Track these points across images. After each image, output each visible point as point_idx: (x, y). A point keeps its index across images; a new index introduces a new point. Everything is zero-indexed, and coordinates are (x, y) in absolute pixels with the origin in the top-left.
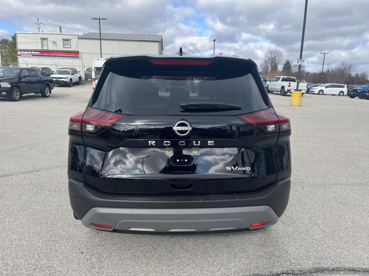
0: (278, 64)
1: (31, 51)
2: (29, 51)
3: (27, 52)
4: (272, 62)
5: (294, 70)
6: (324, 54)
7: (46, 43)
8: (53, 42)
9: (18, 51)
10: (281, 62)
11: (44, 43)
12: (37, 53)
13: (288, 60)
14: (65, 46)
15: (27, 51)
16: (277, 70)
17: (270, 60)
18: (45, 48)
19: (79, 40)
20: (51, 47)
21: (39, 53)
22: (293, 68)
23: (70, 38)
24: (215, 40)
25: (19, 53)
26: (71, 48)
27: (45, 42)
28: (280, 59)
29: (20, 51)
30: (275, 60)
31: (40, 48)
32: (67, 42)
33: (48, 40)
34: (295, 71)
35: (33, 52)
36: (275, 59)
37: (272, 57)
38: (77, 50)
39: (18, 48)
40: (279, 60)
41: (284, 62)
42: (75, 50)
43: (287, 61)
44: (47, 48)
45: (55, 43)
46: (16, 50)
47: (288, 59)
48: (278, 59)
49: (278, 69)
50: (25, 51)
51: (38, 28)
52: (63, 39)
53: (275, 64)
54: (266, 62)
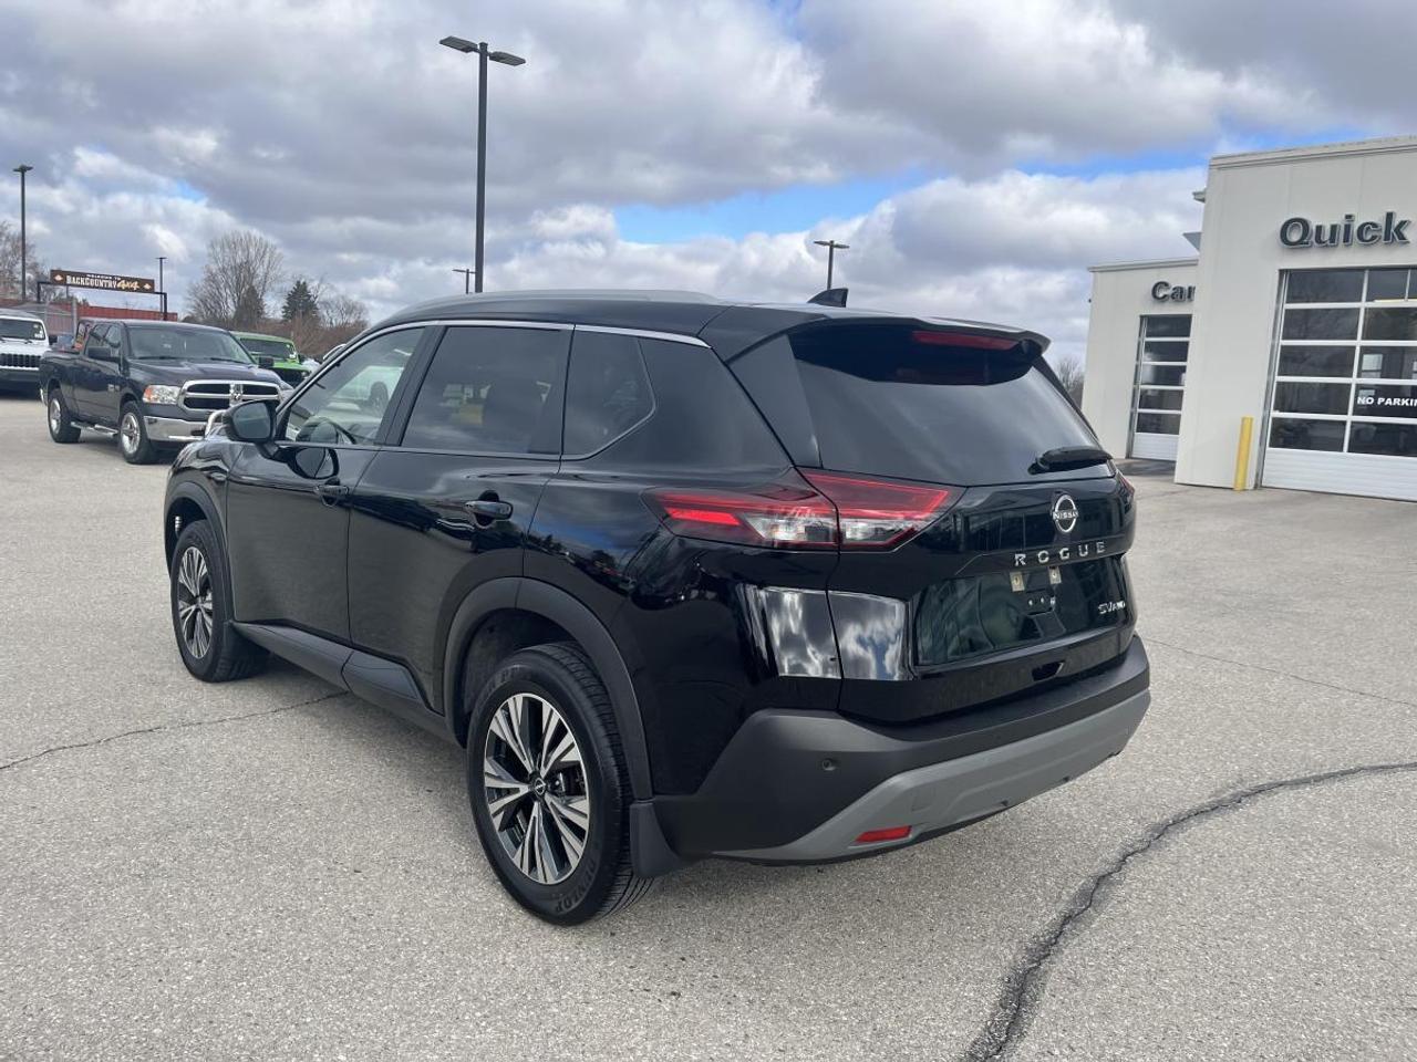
0: (264, 291)
4: (238, 278)
5: (327, 319)
6: (465, 274)
10: (277, 286)
13: (302, 282)
16: (263, 313)
17: (229, 273)
22: (325, 313)
24: (23, 170)
28: (272, 273)
30: (252, 276)
34: (331, 323)
36: (249, 271)
37: (238, 261)
40: (266, 275)
41: (290, 286)
43: (298, 282)
47: (301, 276)
48: (260, 271)
49: (266, 311)
53: (252, 291)
54: (212, 279)
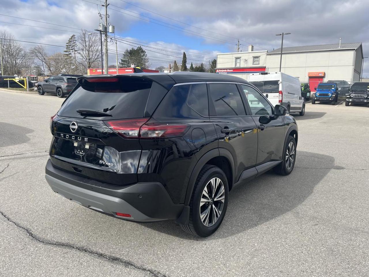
1: (227, 69)
2: (225, 69)
3: (224, 71)
7: (239, 62)
8: (245, 60)
9: (217, 69)
11: (238, 62)
12: (231, 70)
14: (254, 63)
15: (223, 69)
18: (238, 66)
19: (267, 56)
20: (243, 65)
21: (232, 70)
23: (260, 55)
25: (218, 71)
26: (259, 64)
27: (238, 60)
29: (219, 70)
31: (233, 66)
32: (256, 59)
33: (241, 58)
35: (228, 70)
38: (264, 66)
39: (218, 67)
42: (262, 66)
44: (239, 66)
45: (246, 60)
46: (216, 69)
50: (222, 69)
51: (238, 49)
52: (253, 57)
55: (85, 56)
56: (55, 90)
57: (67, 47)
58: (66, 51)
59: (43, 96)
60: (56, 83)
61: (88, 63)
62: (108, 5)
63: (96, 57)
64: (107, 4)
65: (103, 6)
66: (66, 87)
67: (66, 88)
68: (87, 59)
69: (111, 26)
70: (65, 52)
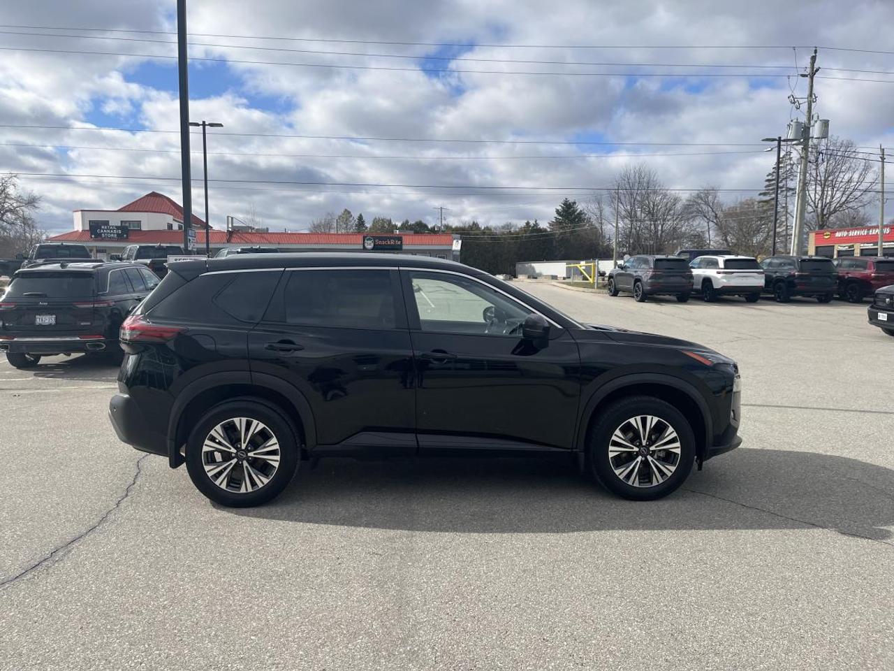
55: (813, 199)
56: (631, 286)
57: (767, 183)
58: (764, 194)
59: (615, 297)
60: (635, 270)
61: (820, 218)
62: (817, 70)
63: (844, 199)
64: (815, 69)
65: (803, 76)
66: (650, 279)
67: (649, 281)
68: (817, 207)
69: (818, 122)
70: (762, 196)
